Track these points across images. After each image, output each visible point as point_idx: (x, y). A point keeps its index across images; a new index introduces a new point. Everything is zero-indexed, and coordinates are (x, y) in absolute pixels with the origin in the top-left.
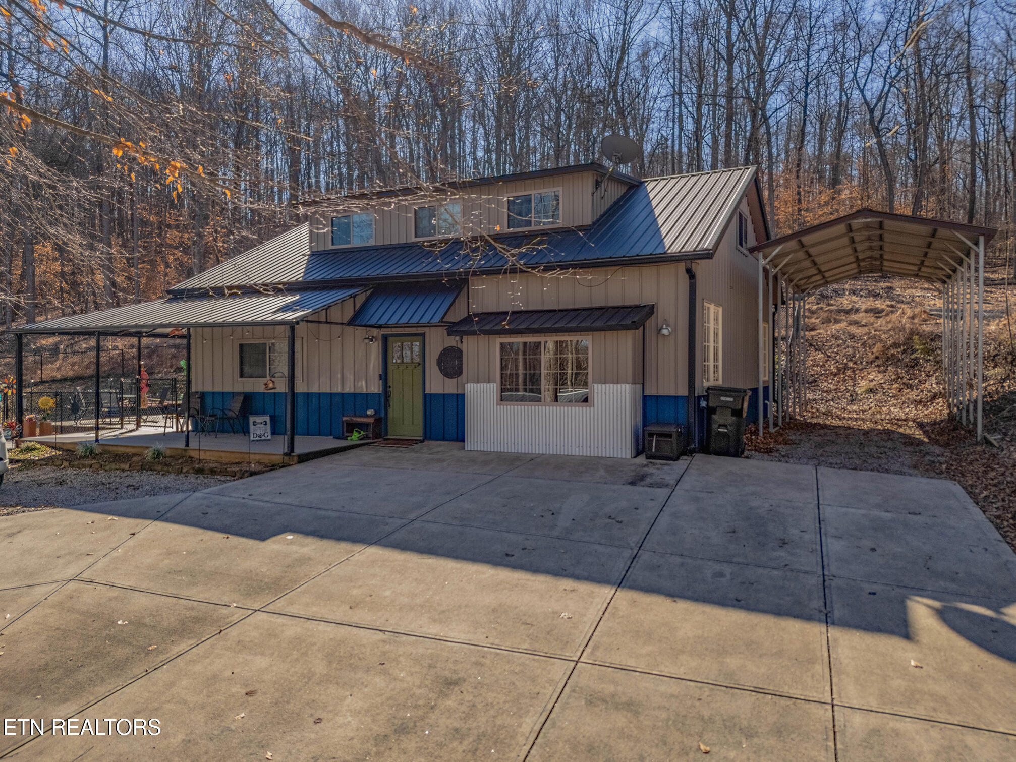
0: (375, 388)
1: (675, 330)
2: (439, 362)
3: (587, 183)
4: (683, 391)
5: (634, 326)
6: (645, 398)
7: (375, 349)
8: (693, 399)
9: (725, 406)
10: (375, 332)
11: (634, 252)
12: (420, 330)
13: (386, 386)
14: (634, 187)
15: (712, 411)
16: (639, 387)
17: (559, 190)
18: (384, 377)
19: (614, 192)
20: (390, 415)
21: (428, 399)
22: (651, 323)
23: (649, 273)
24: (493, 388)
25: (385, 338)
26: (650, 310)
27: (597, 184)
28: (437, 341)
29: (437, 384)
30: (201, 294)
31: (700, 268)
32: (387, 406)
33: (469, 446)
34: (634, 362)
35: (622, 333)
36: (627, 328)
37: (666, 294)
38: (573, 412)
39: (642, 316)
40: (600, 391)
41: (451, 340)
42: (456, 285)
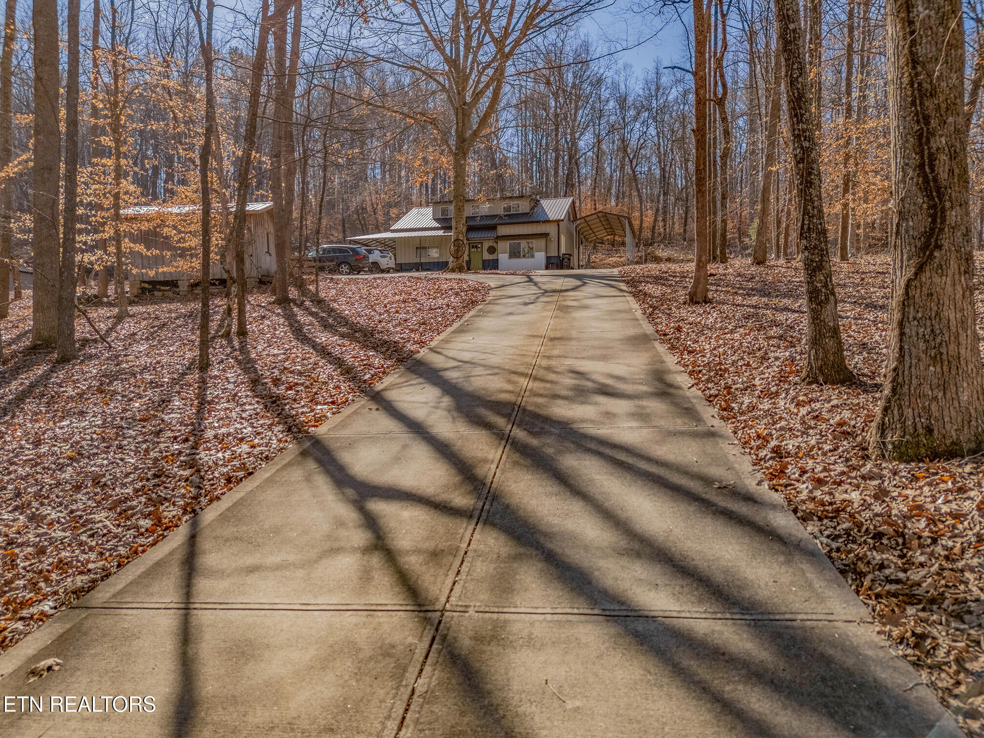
1: (555, 239)
2: (488, 251)
3: (528, 200)
4: (557, 255)
5: (544, 238)
6: (548, 257)
8: (559, 257)
11: (542, 219)
12: (481, 241)
15: (563, 259)
16: (546, 254)
17: (519, 202)
18: (469, 255)
20: (471, 267)
21: (484, 260)
22: (548, 237)
23: (548, 224)
24: (507, 255)
25: (469, 244)
26: (548, 234)
27: (530, 201)
28: (486, 245)
29: (487, 257)
31: (561, 224)
32: (470, 264)
33: (500, 268)
34: (544, 247)
36: (542, 238)
37: (551, 230)
38: (531, 260)
39: (545, 235)
40: (536, 254)
41: (491, 243)
42: (493, 228)
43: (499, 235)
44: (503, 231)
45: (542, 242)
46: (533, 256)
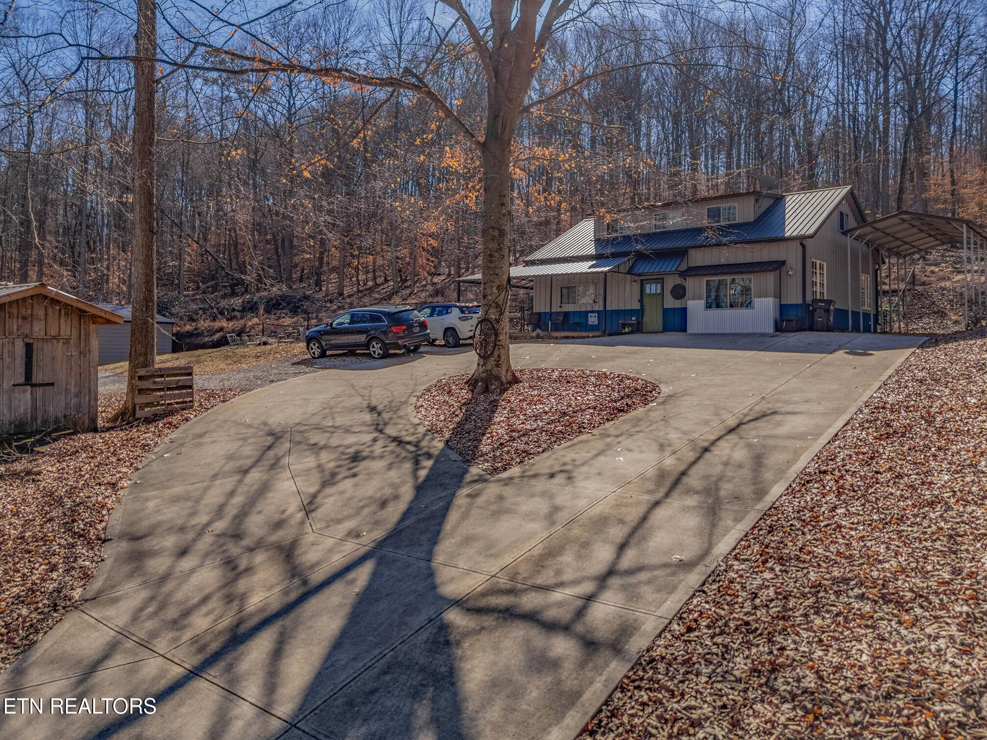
0: (636, 306)
1: (796, 272)
2: (672, 292)
3: (752, 200)
4: (800, 301)
5: (774, 270)
6: (781, 306)
7: (636, 287)
8: (805, 305)
9: (821, 308)
10: (637, 278)
11: (774, 236)
12: (662, 276)
13: (642, 305)
14: (779, 200)
15: (814, 310)
16: (778, 300)
17: (736, 204)
18: (641, 301)
19: (766, 203)
20: (644, 320)
21: (666, 311)
22: (784, 269)
23: (782, 245)
24: (702, 303)
25: (642, 281)
26: (783, 263)
27: (757, 201)
28: (671, 282)
29: (670, 303)
30: (533, 263)
31: (808, 243)
32: (643, 315)
33: (689, 332)
34: (775, 287)
35: (768, 273)
36: (770, 271)
37: (791, 255)
38: (744, 312)
39: (778, 265)
40: (757, 301)
41: (678, 280)
42: (682, 253)
43: (691, 264)
44: (698, 258)
45: (770, 279)
46: (749, 305)
